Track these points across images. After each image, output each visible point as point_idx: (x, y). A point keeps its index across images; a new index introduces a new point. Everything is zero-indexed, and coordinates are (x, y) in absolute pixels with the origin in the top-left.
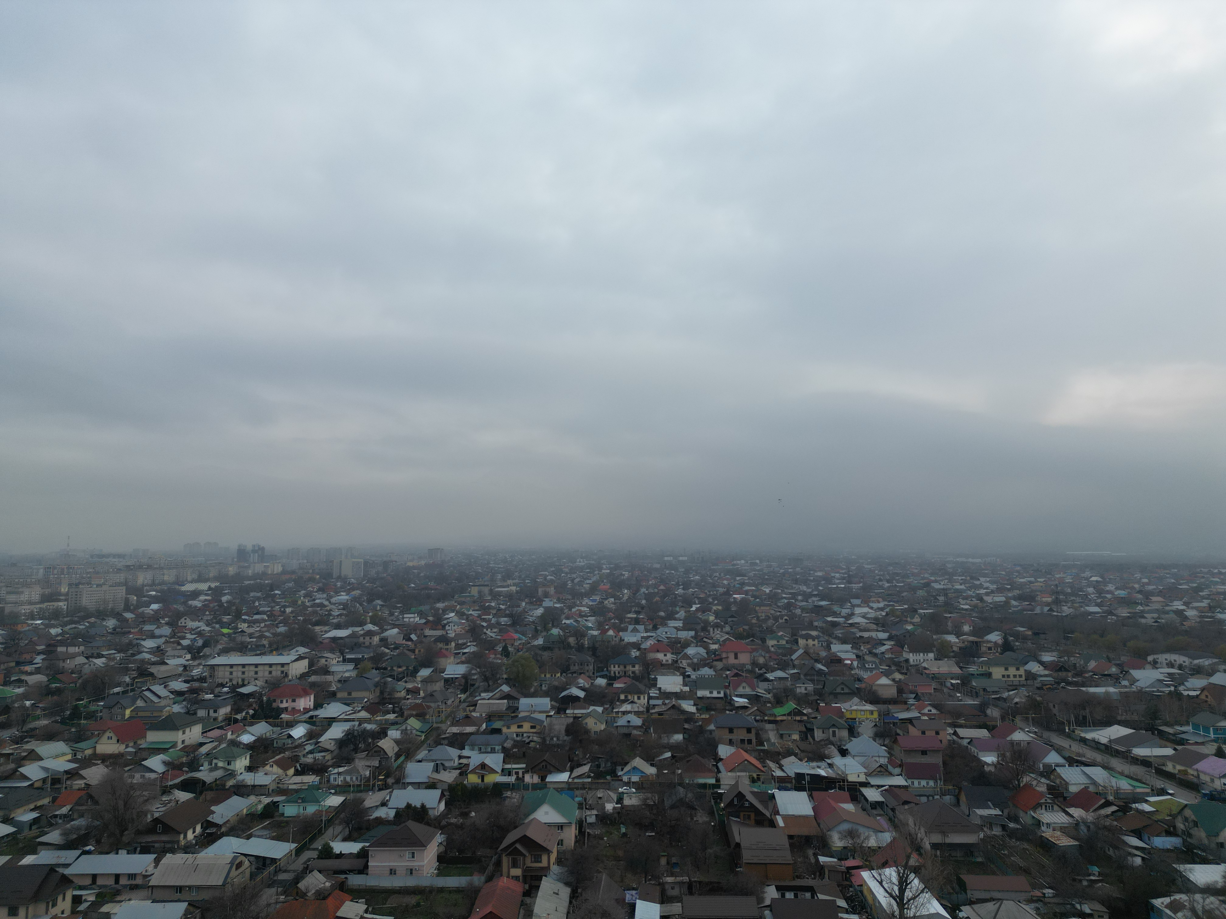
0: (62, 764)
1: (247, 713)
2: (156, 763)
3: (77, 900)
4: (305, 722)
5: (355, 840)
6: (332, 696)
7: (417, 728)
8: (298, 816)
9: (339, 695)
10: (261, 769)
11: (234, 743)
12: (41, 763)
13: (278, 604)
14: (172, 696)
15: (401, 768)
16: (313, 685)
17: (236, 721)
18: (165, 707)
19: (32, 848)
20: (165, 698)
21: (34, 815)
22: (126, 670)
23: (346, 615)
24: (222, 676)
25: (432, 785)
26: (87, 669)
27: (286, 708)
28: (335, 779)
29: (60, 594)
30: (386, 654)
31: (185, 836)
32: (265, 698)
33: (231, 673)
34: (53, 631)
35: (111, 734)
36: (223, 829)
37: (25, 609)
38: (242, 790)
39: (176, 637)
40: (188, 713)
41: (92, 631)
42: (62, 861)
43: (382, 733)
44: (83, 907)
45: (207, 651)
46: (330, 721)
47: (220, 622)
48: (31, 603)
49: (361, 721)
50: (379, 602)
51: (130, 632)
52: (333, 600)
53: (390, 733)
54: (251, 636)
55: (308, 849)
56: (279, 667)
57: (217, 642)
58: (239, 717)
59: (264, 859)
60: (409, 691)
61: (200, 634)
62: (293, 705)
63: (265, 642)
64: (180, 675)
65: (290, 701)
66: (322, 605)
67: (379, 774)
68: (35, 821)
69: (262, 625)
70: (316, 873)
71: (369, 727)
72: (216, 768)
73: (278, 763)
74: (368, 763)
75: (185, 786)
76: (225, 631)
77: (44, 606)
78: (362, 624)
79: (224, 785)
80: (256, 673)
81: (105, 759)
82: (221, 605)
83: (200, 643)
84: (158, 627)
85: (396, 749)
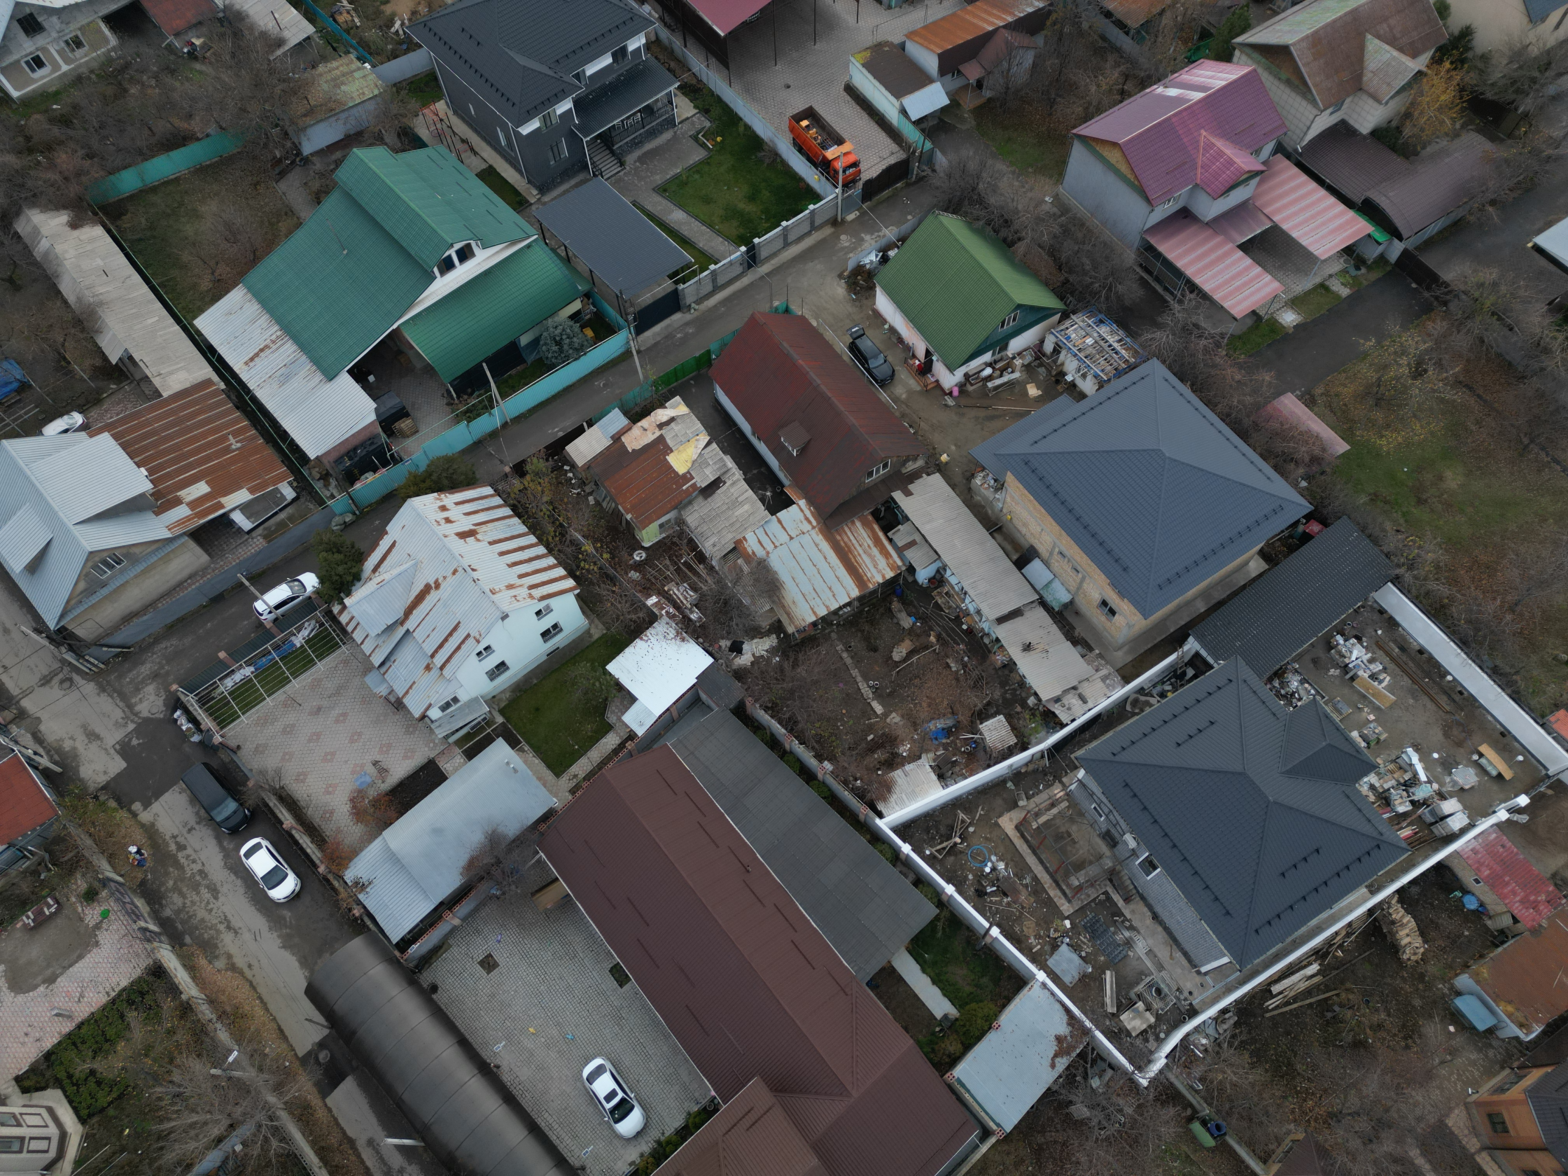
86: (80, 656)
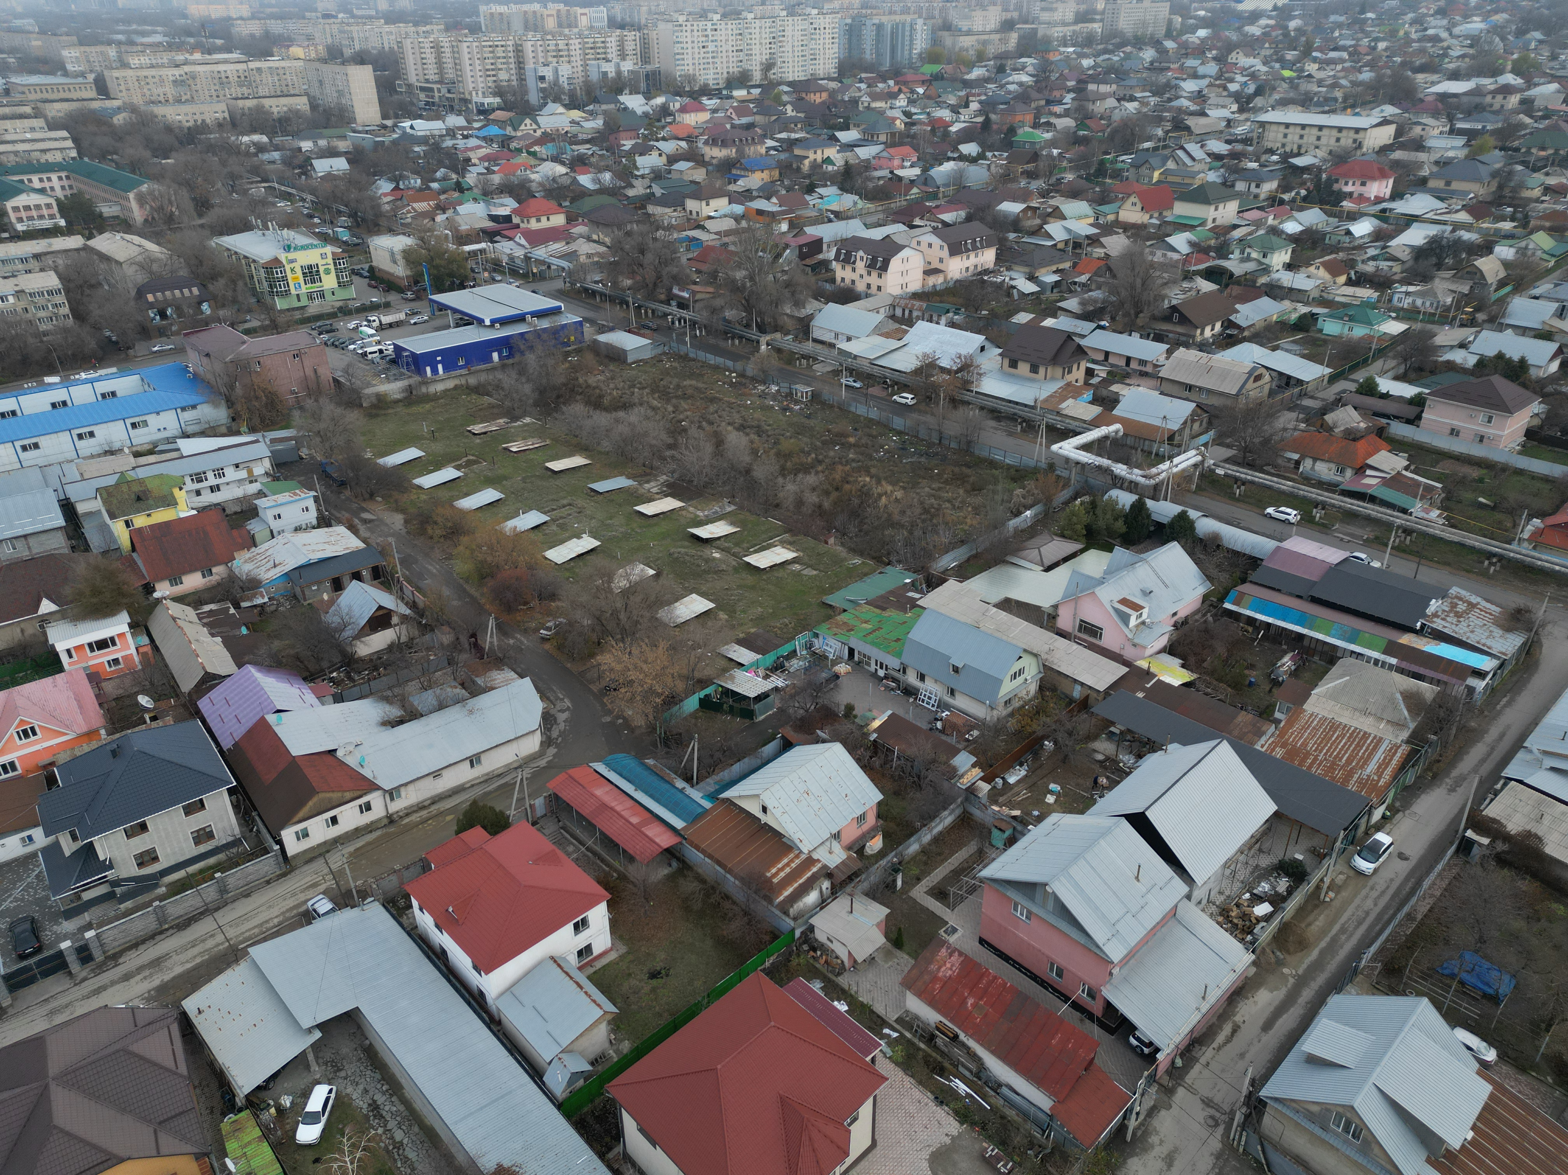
0: (1084, 228)
1: (1298, 193)
2: (1180, 241)
3: (1090, 373)
4: (1374, 216)
5: (1410, 382)
6: (1421, 184)
7: (1546, 248)
8: (1340, 337)
9: (1432, 184)
10: (1303, 269)
11: (1275, 231)
12: (1064, 223)
13: (1367, 34)
14: (1209, 160)
15: (1502, 302)
16: (1397, 164)
17: (1282, 202)
18: (1199, 172)
19: (1053, 311)
20: (1200, 161)
21: (1056, 278)
22: (1159, 120)
23: (1472, 57)
24: (1273, 139)
25: (1545, 335)
26: (1117, 116)
27: (1351, 194)
28: (1400, 300)
29: (1095, 12)
30: (1524, 126)
31: (1202, 333)
32: (1324, 176)
33: (1285, 136)
34: (1086, 63)
35: (1136, 200)
36: (1246, 333)
37: (1057, 32)
38: (1275, 291)
39: (1222, 79)
40: (1224, 184)
41: (1127, 65)
42: (1078, 331)
43: (1486, 248)
44: (1094, 381)
45: (1259, 101)
46: (1410, 220)
47: (1281, 60)
48: (1064, 24)
49: (1457, 226)
50: (1538, 35)
51: (1168, 69)
52: (1457, 31)
53: (1498, 249)
54: (1320, 82)
55: (1346, 379)
56: (1352, 134)
57: (1274, 89)
58: (1286, 197)
59: (1289, 377)
60: (1547, 190)
61: (1253, 76)
62: (1362, 189)
63: (1338, 94)
64: (1221, 132)
65: (1358, 183)
66: (1436, 39)
67: (1466, 306)
68: (1057, 284)
69: (1339, 67)
70: (1350, 409)
71: (1466, 236)
72: (1248, 259)
73: (1328, 266)
74: (1453, 287)
75: (1210, 274)
76: (1287, 73)
77: (1077, 28)
78: (1495, 72)
79: (1255, 282)
80: (1319, 138)
81: (1127, 228)
82: (1286, 34)
83: (1251, 89)
84: (1203, 63)
85: (1502, 274)
86: (1243, 1126)
